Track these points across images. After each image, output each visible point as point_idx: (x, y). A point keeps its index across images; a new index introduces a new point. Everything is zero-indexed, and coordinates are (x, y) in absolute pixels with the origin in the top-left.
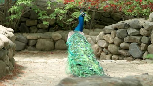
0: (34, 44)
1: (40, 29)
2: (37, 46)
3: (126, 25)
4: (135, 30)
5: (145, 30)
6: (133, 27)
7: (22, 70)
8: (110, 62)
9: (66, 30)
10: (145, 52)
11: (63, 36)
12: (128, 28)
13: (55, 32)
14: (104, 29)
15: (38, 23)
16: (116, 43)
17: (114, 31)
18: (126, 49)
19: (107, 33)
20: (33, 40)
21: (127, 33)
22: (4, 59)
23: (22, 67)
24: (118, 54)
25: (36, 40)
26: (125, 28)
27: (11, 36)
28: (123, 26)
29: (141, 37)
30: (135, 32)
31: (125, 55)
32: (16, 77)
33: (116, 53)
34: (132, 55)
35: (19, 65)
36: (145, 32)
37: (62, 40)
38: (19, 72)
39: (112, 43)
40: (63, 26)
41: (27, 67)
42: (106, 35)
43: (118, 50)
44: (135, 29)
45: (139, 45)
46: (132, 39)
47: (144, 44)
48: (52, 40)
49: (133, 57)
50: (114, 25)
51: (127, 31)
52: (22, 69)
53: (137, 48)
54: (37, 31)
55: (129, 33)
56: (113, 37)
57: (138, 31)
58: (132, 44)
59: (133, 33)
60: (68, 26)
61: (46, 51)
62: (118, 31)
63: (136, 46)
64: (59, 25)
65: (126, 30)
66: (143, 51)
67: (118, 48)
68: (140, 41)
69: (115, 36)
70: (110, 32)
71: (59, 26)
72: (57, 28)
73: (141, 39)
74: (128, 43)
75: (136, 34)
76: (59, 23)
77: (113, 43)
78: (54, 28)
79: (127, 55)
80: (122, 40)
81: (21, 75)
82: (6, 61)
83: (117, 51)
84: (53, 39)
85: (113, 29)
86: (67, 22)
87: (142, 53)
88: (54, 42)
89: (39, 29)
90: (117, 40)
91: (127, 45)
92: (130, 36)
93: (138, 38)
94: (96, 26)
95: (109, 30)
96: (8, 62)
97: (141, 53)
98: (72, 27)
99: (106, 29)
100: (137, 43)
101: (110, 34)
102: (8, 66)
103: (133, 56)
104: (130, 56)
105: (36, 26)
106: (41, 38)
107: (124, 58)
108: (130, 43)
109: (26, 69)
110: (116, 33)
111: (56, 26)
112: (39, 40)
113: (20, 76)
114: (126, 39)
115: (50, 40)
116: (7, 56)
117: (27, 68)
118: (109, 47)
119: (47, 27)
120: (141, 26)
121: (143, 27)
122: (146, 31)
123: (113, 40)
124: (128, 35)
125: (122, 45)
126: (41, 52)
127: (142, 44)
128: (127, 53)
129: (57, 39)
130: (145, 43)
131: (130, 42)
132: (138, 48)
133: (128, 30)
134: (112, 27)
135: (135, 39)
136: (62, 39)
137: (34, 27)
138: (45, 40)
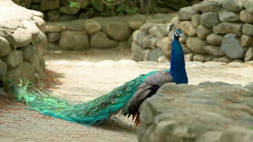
0: (56, 39)
1: (65, 16)
2: (61, 42)
3: (216, 6)
4: (232, 14)
5: (248, 13)
6: (229, 9)
7: (59, 79)
8: (196, 65)
9: (107, 16)
10: (247, 50)
11: (103, 26)
12: (219, 10)
13: (91, 20)
14: (179, 12)
15: (61, 5)
16: (200, 35)
17: (197, 15)
18: (218, 45)
19: (184, 18)
20: (55, 32)
21: (219, 19)
22: (32, 61)
23: (56, 73)
24: (204, 53)
25: (60, 32)
26: (216, 10)
27: (39, 24)
28: (212, 7)
29: (242, 24)
30: (231, 17)
31: (216, 53)
32: (52, 89)
33: (199, 51)
34: (227, 53)
35: (51, 71)
36: (248, 17)
37: (101, 33)
38: (54, 82)
39: (193, 35)
40: (101, 10)
41: (64, 74)
42: (184, 22)
43: (203, 46)
44: (232, 11)
45: (238, 37)
46: (227, 27)
47: (248, 37)
48: (85, 33)
49: (228, 57)
50: (196, 6)
51: (218, 16)
52: (57, 77)
53: (234, 42)
54: (59, 18)
55: (221, 18)
56: (195, 25)
57: (236, 15)
58: (226, 36)
59: (228, 18)
60: (110, 10)
61: (76, 50)
62: (203, 16)
63: (234, 39)
64: (96, 8)
65: (216, 14)
66: (245, 47)
67: (204, 44)
68: (241, 31)
69: (199, 24)
70: (189, 17)
71: (96, 10)
72: (92, 13)
73: (242, 27)
74: (219, 34)
75: (234, 20)
76: (96, 4)
77: (195, 36)
78: (87, 14)
79: (219, 54)
80: (210, 30)
81: (59, 86)
82: (34, 65)
83: (202, 49)
84: (87, 31)
85: (195, 12)
86: (108, 3)
87: (244, 50)
88: (89, 36)
89: (62, 14)
90: (201, 30)
91: (219, 38)
92: (223, 23)
93: (237, 27)
94: (156, 9)
95: (188, 14)
96: (37, 66)
97: (241, 50)
98: (118, 11)
99: (184, 12)
100: (234, 35)
101: (190, 20)
102: (37, 72)
103: (229, 55)
104: (224, 55)
105: (58, 10)
106: (67, 29)
107: (214, 60)
108: (224, 35)
109: (63, 77)
110: (200, 19)
111: (91, 9)
112: (63, 33)
113: (57, 88)
114: (217, 28)
115: (82, 32)
116: (35, 55)
117: (65, 76)
118: (188, 41)
119: (75, 11)
120: (241, 6)
121: (244, 9)
122: (250, 15)
123: (195, 29)
124: (220, 22)
125: (211, 38)
126: (68, 52)
127: (244, 37)
128: (218, 52)
129: (93, 30)
130: (247, 34)
131: (223, 33)
132: (237, 43)
133: (219, 14)
134: (193, 9)
135: (231, 28)
136: (101, 30)
137: (54, 12)
138: (75, 32)
